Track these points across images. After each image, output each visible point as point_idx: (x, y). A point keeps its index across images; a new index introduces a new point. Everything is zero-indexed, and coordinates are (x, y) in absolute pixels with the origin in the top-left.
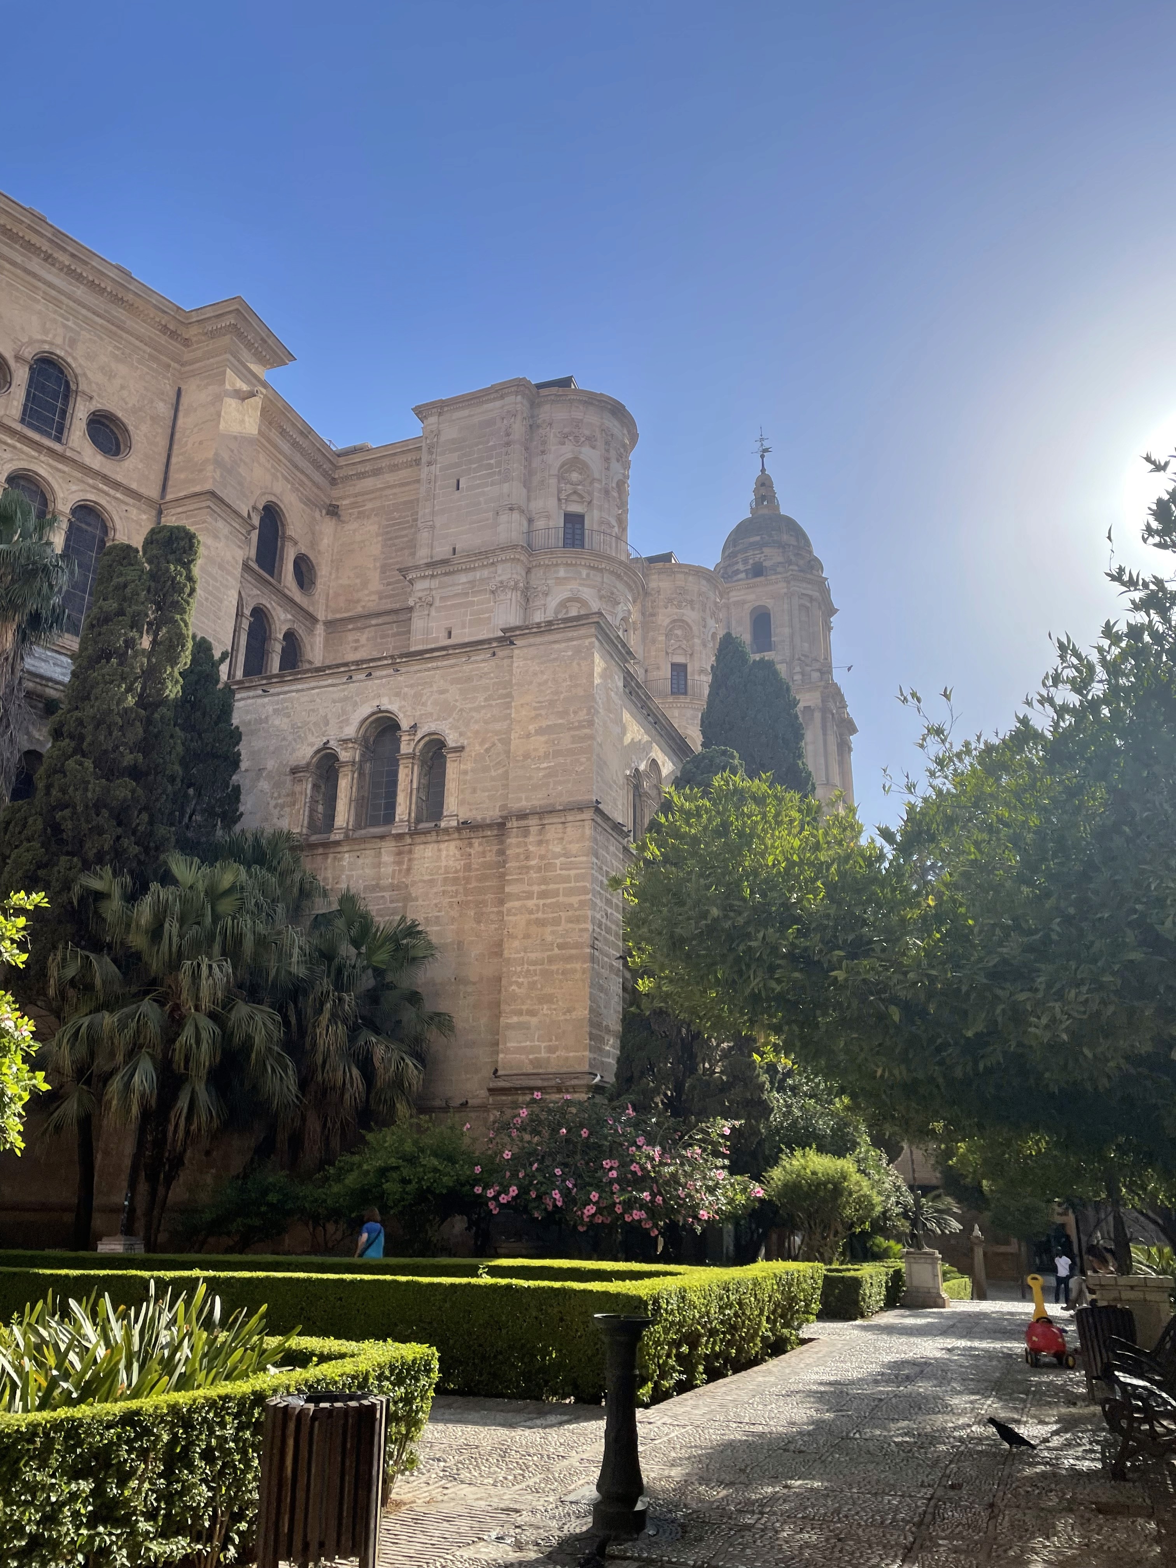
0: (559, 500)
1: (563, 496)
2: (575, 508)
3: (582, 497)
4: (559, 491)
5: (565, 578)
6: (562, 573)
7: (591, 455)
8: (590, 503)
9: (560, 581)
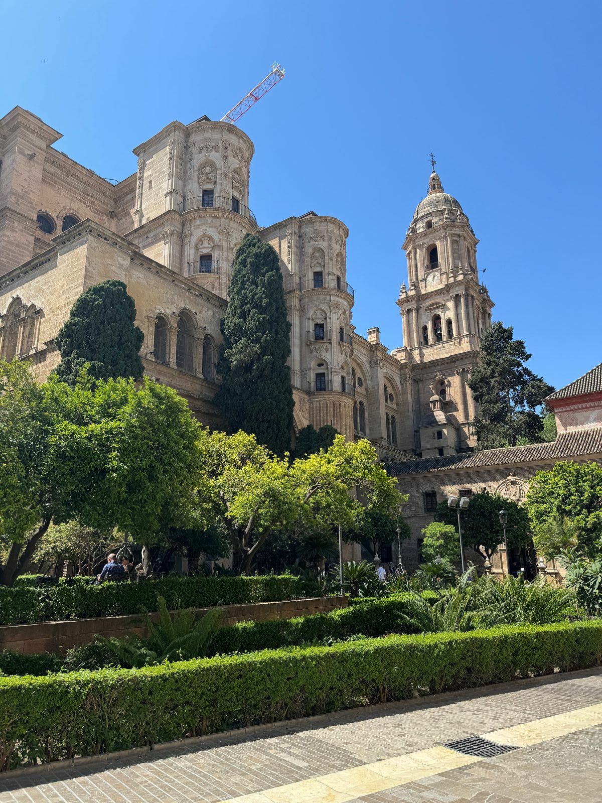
0: (199, 183)
1: (201, 181)
2: (208, 187)
3: (211, 180)
4: (199, 178)
5: (199, 225)
6: (198, 222)
7: (216, 157)
8: (216, 182)
9: (197, 227)
